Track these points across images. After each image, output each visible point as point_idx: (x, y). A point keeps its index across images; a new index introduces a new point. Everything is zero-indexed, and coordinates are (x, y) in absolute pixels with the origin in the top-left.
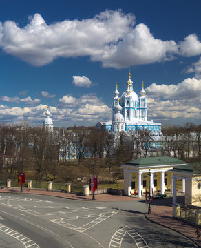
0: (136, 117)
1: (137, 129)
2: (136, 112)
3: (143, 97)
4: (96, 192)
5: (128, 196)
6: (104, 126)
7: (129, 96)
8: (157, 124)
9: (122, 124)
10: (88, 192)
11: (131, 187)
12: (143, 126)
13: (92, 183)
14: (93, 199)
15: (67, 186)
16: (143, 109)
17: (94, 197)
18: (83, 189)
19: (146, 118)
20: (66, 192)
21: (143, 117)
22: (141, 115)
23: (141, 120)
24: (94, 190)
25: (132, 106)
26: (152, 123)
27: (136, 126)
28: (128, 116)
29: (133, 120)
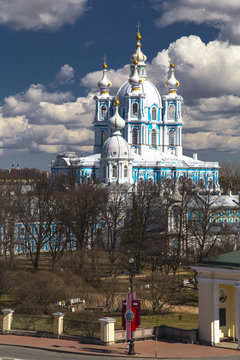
0: (155, 146)
1: (158, 178)
2: (154, 135)
3: (173, 95)
7: (136, 93)
8: (208, 164)
9: (125, 163)
10: (111, 334)
12: (173, 169)
14: (131, 352)
15: (53, 321)
16: (173, 127)
17: (131, 346)
18: (100, 328)
19: (180, 149)
20: (52, 335)
21: (172, 146)
22: (167, 143)
23: (168, 153)
24: (133, 330)
25: (145, 118)
26: (194, 161)
27: (157, 169)
28: (136, 144)
29: (149, 156)
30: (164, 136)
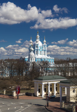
0: (41, 54)
1: (41, 61)
2: (41, 52)
3: (45, 44)
4: (19, 94)
5: (36, 96)
6: (24, 59)
7: (37, 43)
8: (52, 58)
9: (34, 58)
11: (38, 92)
12: (45, 59)
13: (17, 89)
14: (18, 98)
15: (3, 91)
16: (45, 50)
17: (18, 97)
18: (12, 93)
19: (46, 55)
20: (3, 94)
21: (45, 54)
22: (43, 54)
23: (44, 56)
24: (18, 94)
25: (39, 49)
26: (49, 57)
27: (41, 59)
28: (37, 54)
29: (39, 56)
30: (43, 52)
